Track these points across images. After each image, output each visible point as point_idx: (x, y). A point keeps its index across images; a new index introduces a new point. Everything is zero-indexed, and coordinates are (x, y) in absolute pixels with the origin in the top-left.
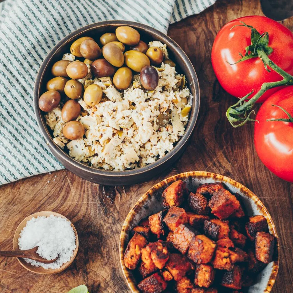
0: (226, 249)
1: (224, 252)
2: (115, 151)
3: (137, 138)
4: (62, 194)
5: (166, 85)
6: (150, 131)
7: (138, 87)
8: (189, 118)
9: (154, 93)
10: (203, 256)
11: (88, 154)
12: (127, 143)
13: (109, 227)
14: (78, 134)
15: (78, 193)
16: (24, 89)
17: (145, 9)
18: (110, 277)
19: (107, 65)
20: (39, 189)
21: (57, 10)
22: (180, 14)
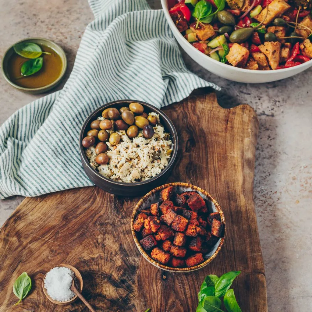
0: (194, 225)
1: (193, 226)
2: (127, 172)
3: (140, 165)
4: (91, 200)
5: (158, 137)
6: (147, 160)
7: (142, 137)
8: (171, 157)
9: (151, 140)
10: (180, 226)
11: (110, 173)
12: (134, 168)
13: (119, 221)
14: (105, 161)
15: (101, 200)
16: (72, 137)
17: (147, 97)
18: (118, 249)
19: (124, 124)
20: (77, 196)
21: (95, 93)
22: (168, 101)
